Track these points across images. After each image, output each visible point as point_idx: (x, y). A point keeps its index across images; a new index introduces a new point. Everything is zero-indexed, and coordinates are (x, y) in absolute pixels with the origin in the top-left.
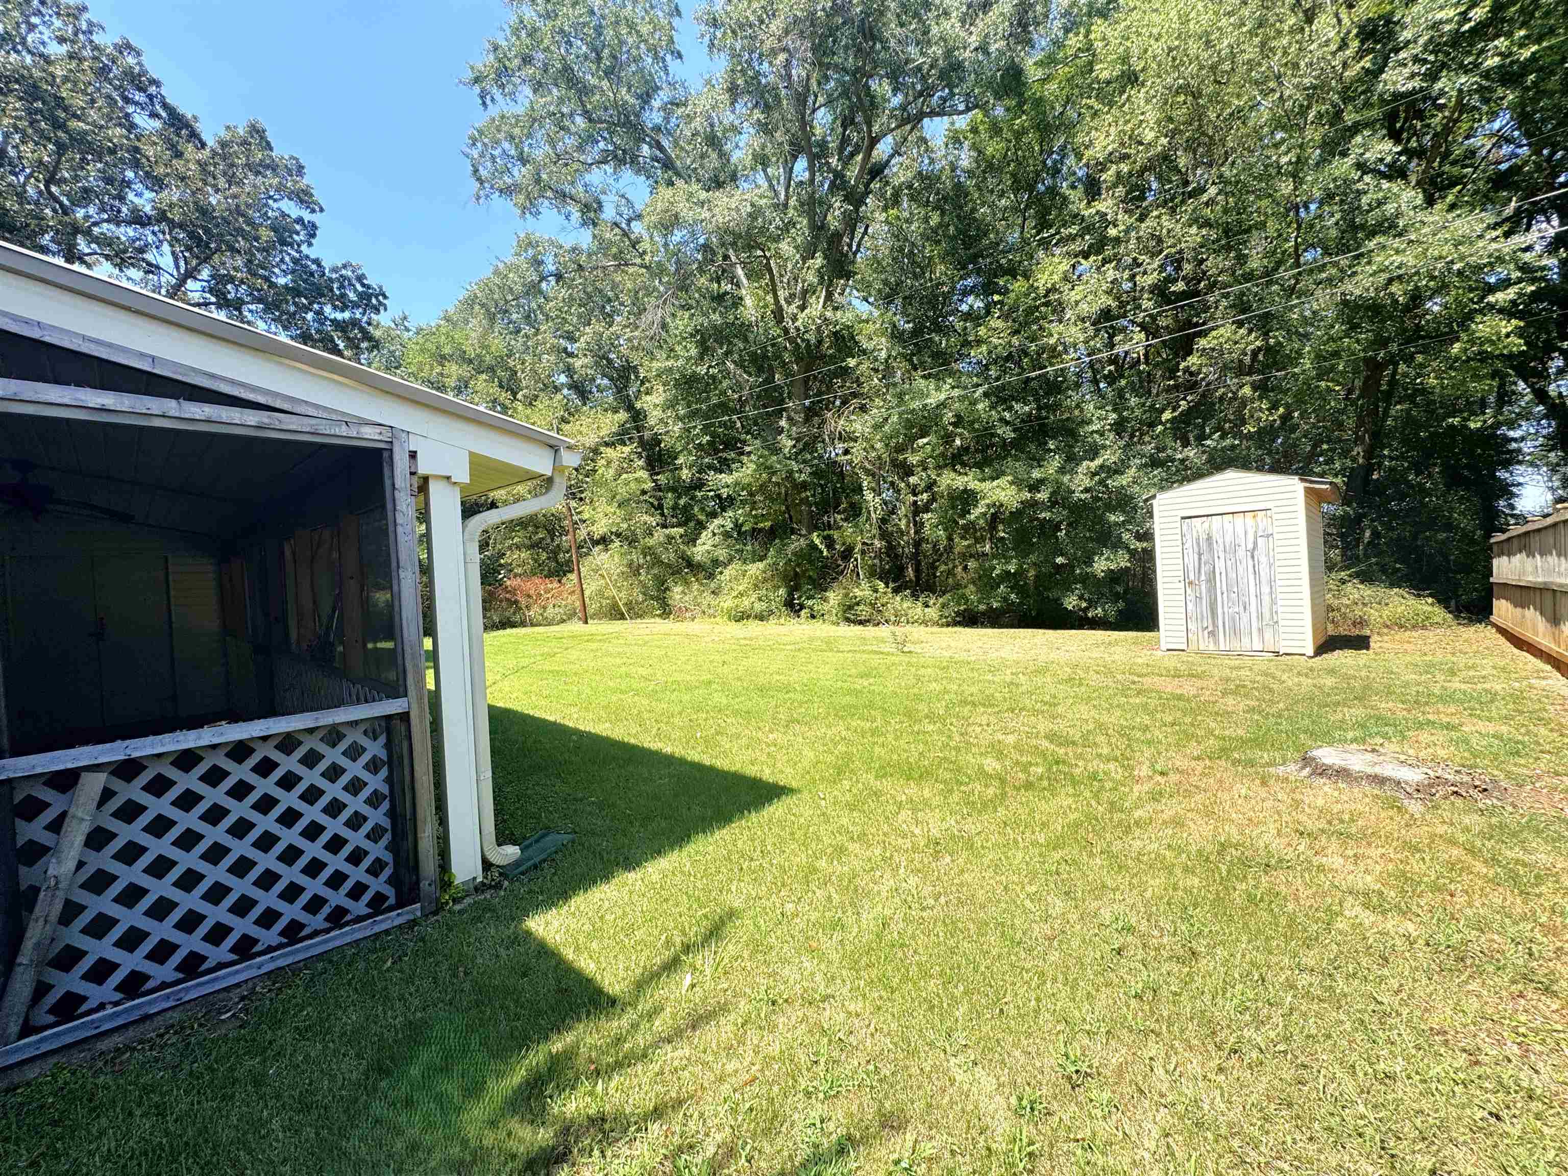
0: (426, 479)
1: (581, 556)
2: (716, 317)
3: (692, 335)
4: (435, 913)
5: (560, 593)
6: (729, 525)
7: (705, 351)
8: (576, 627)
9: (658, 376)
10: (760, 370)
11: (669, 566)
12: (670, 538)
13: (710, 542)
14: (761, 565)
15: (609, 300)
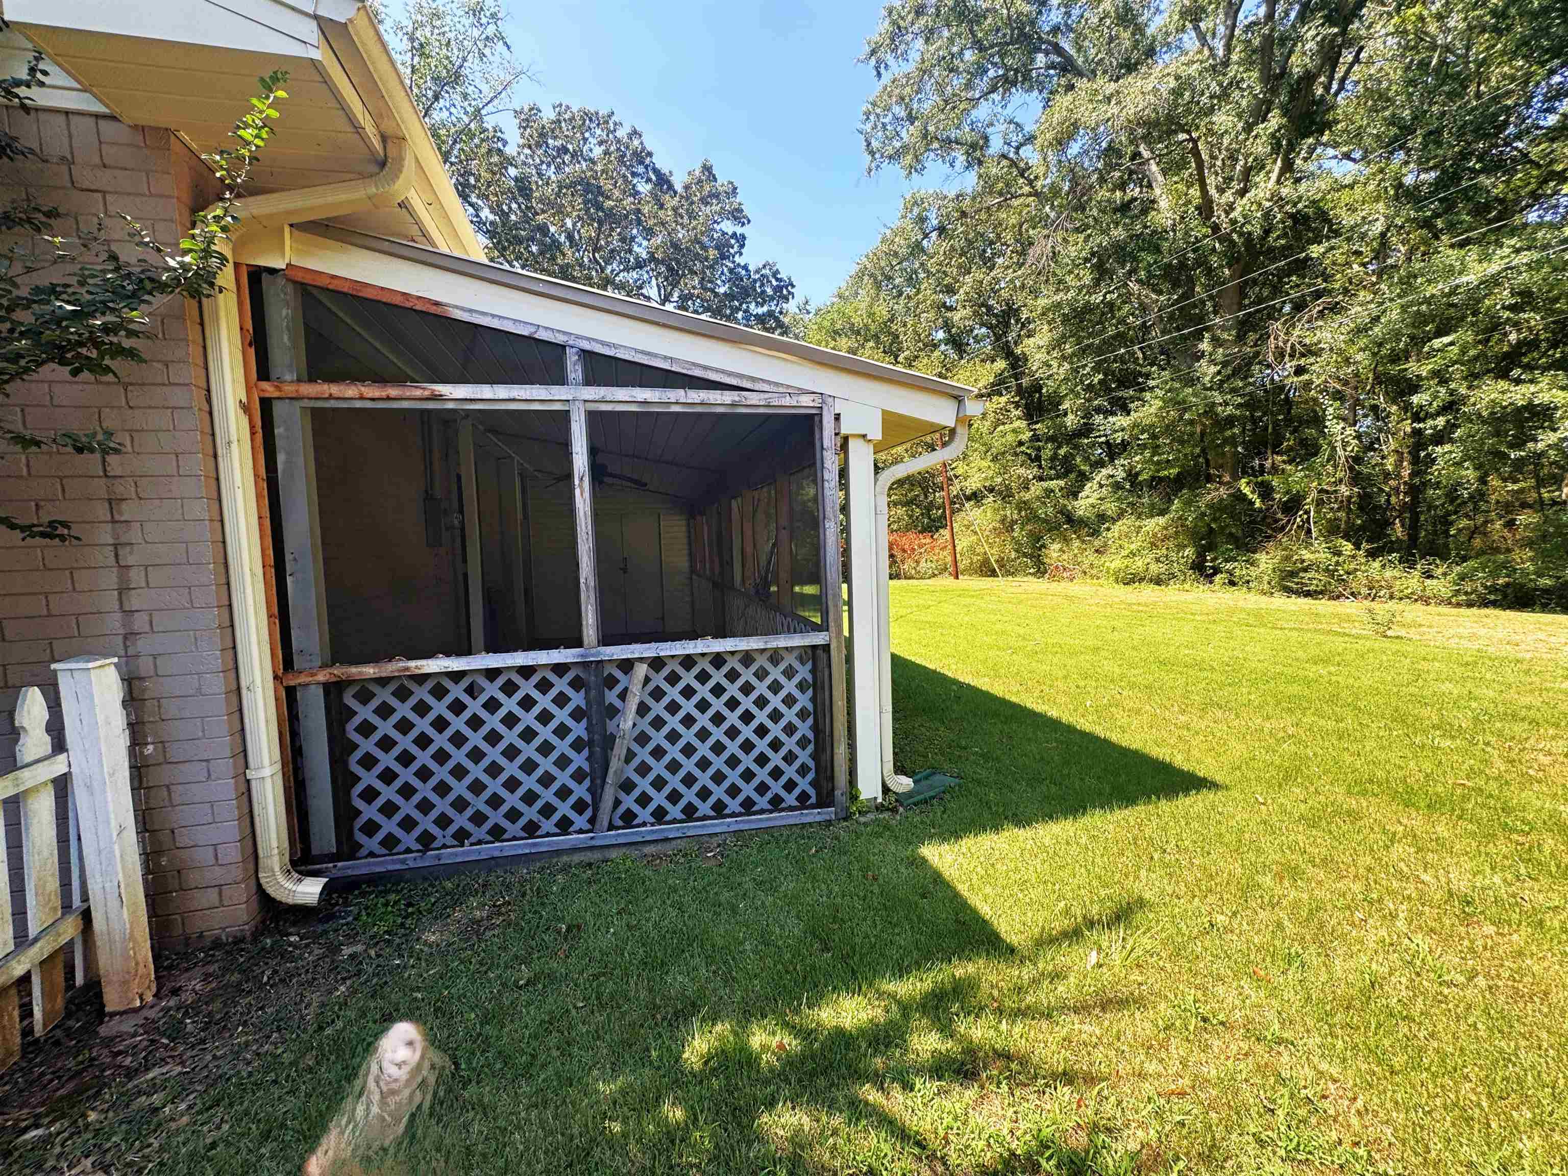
0: (846, 439)
1: (953, 512)
2: (1119, 233)
3: (1086, 260)
4: (845, 819)
5: (933, 548)
6: (1120, 474)
7: (1102, 272)
8: (947, 581)
9: (1043, 314)
10: (1176, 285)
11: (1045, 521)
12: (1049, 492)
13: (1096, 495)
14: (1162, 520)
15: (992, 243)
